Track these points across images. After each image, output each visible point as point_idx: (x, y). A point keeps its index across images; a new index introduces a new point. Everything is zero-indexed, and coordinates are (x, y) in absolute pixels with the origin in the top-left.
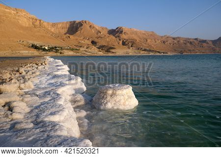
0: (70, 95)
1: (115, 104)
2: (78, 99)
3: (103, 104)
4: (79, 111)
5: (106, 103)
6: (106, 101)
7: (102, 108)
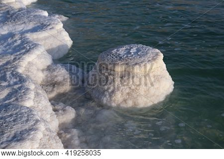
0: (43, 70)
1: (128, 94)
2: (60, 79)
3: (106, 93)
4: (64, 110)
5: (113, 92)
6: (112, 88)
7: (105, 100)
